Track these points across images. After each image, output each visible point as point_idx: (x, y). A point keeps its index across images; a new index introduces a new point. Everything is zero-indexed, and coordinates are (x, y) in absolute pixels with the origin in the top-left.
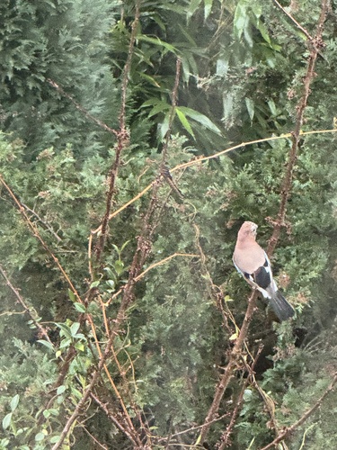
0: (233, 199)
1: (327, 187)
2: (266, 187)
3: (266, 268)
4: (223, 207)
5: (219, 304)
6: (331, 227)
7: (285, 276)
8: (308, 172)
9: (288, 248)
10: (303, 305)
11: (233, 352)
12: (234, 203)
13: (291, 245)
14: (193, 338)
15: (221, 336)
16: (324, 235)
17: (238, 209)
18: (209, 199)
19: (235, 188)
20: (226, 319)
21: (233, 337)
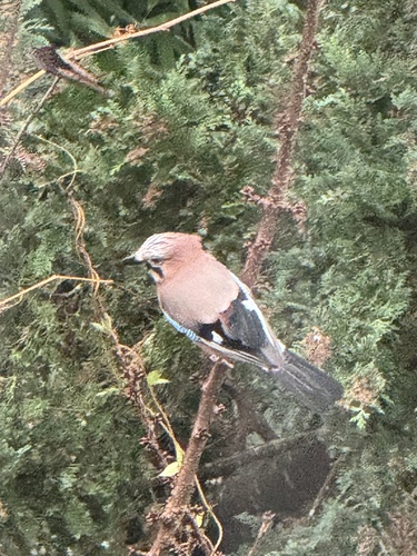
0: (155, 136)
1: (382, 106)
2: (234, 109)
3: (244, 303)
4: (133, 157)
5: (133, 392)
6: (405, 204)
7: (318, 337)
8: (332, 71)
9: (295, 251)
10: (367, 409)
11: (167, 514)
12: (160, 148)
13: (301, 244)
14: (67, 481)
15: (135, 472)
16: (392, 224)
17: (168, 162)
18: (97, 140)
19: (160, 109)
20: (152, 427)
21: (170, 471)
